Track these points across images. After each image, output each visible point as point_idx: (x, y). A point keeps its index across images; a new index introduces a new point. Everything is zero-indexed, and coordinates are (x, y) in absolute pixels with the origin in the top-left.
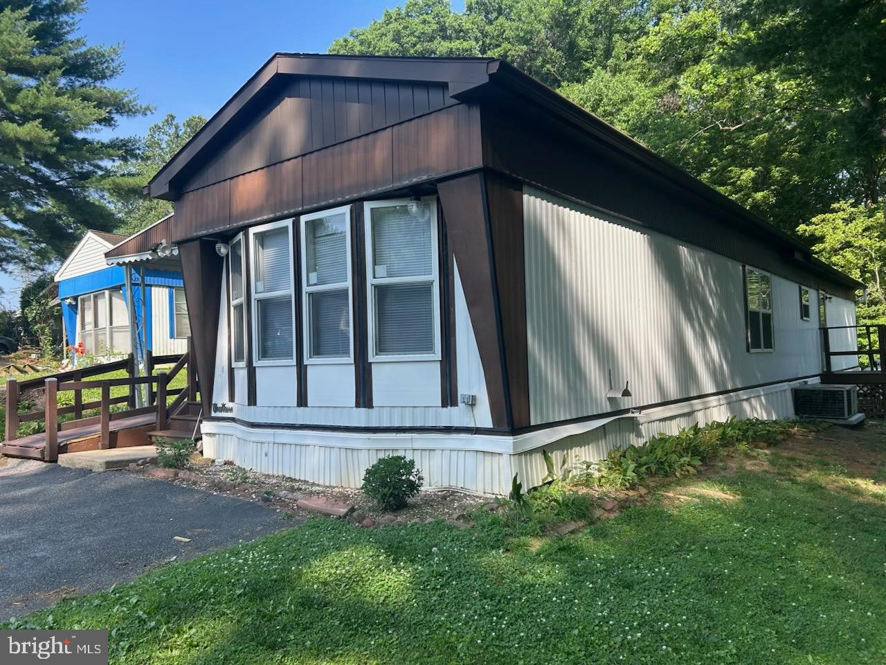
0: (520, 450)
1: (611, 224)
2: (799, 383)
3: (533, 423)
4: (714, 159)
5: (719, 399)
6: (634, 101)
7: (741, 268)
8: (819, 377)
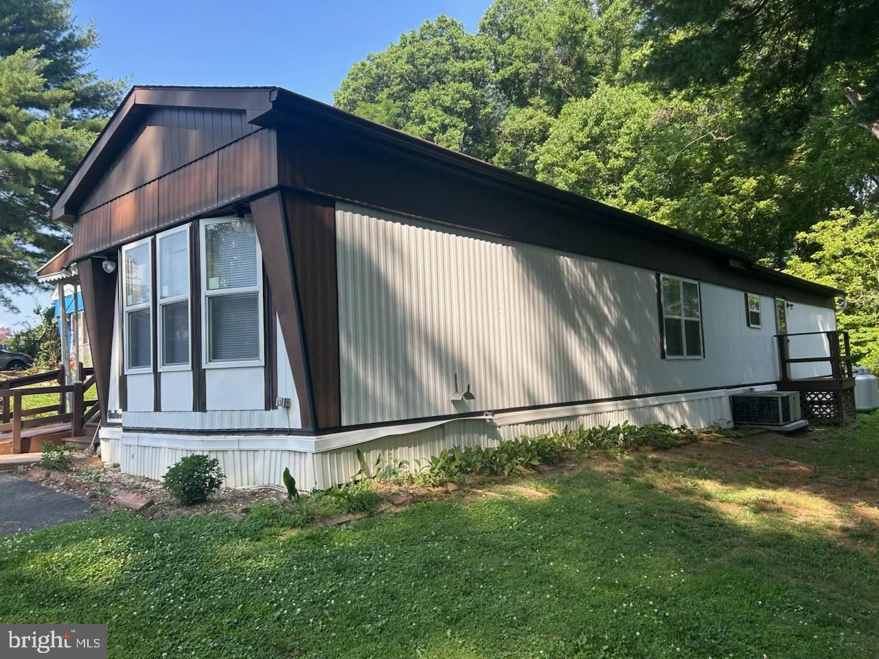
0: (324, 449)
1: (460, 237)
2: (744, 390)
3: (344, 423)
4: (717, 169)
5: (616, 405)
6: (636, 115)
7: (653, 277)
8: (775, 385)
